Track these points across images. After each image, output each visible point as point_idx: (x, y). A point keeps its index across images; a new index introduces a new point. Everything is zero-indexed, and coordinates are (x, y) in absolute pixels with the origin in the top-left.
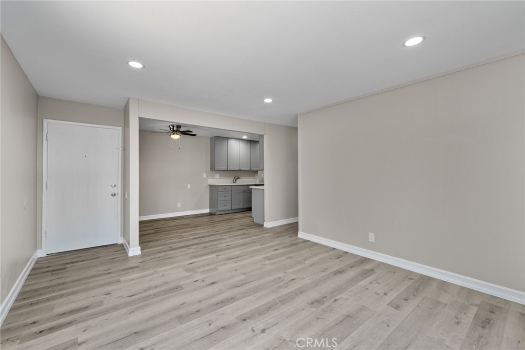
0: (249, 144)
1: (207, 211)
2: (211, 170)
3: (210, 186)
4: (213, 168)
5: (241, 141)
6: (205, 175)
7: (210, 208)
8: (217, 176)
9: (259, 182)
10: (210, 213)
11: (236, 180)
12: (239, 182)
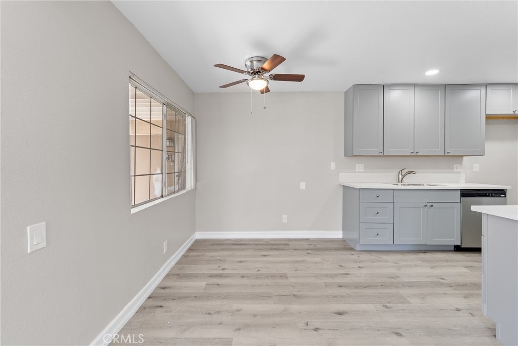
0: (440, 93)
1: (339, 234)
2: (345, 156)
3: (345, 187)
4: (350, 152)
5: (417, 89)
6: (333, 166)
7: (343, 230)
8: (359, 167)
9: (467, 182)
10: (343, 240)
11: (403, 176)
12: (411, 181)
